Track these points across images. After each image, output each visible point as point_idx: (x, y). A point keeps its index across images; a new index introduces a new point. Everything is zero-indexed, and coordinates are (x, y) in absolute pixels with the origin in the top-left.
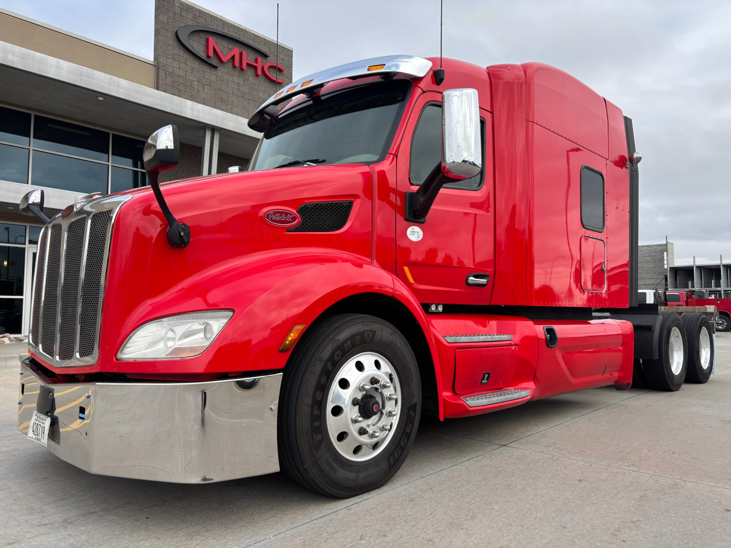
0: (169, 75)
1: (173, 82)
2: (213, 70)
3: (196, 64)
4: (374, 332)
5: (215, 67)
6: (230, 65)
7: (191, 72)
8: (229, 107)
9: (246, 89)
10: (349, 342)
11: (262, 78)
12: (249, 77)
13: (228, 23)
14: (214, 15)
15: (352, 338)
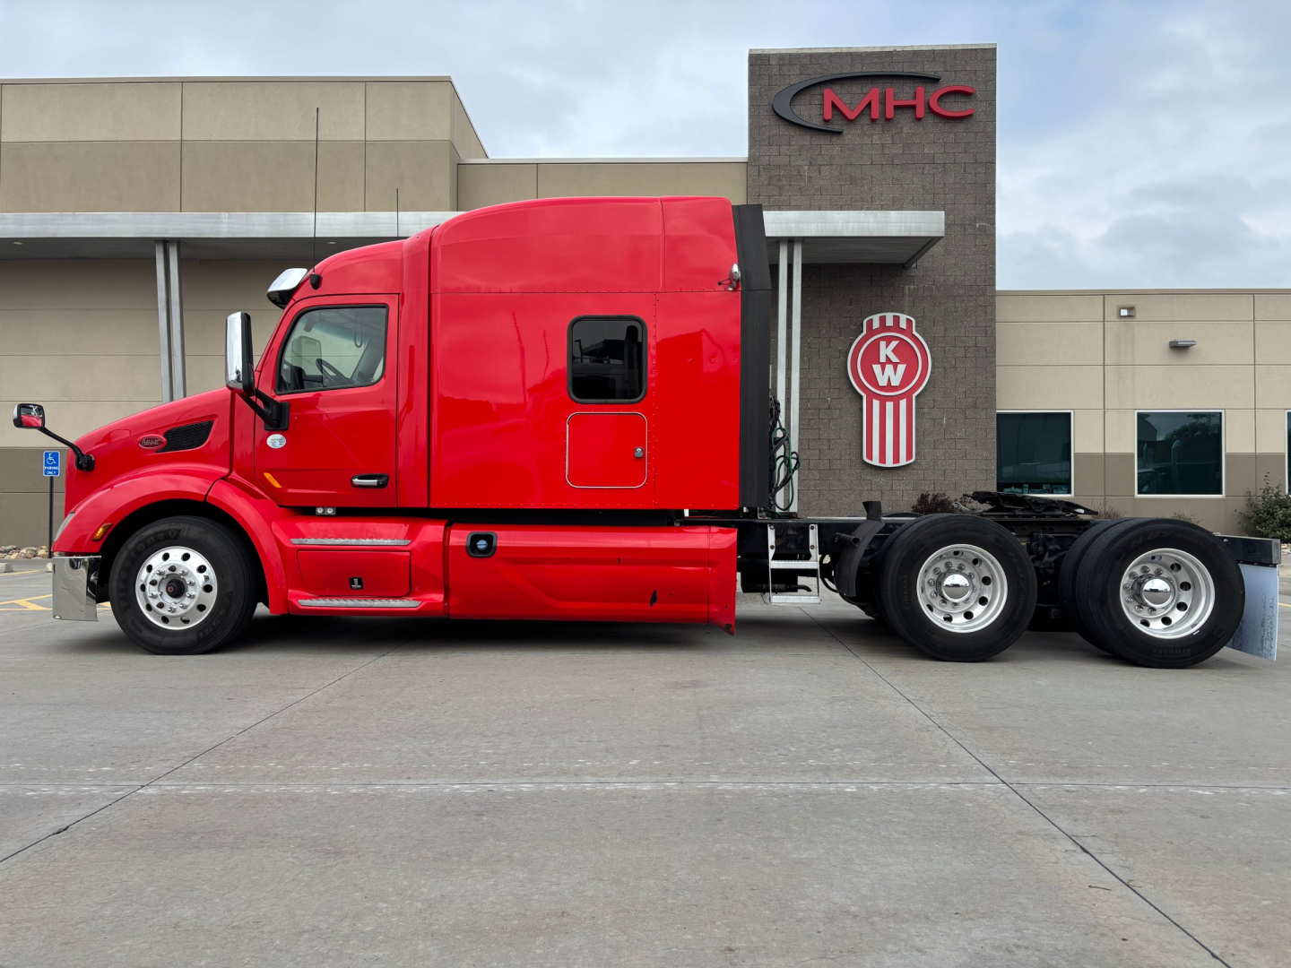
0: (764, 169)
1: (770, 178)
2: (834, 139)
3: (806, 140)
4: (179, 531)
5: (839, 133)
6: (865, 120)
7: (798, 153)
8: (866, 188)
9: (897, 150)
10: (152, 538)
11: (930, 120)
12: (902, 128)
13: (861, 53)
14: (836, 51)
15: (155, 535)
